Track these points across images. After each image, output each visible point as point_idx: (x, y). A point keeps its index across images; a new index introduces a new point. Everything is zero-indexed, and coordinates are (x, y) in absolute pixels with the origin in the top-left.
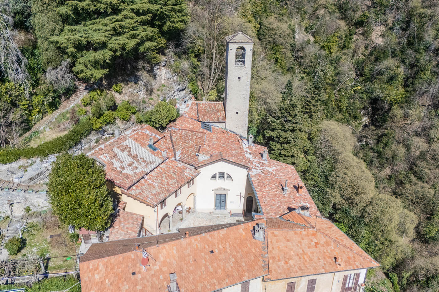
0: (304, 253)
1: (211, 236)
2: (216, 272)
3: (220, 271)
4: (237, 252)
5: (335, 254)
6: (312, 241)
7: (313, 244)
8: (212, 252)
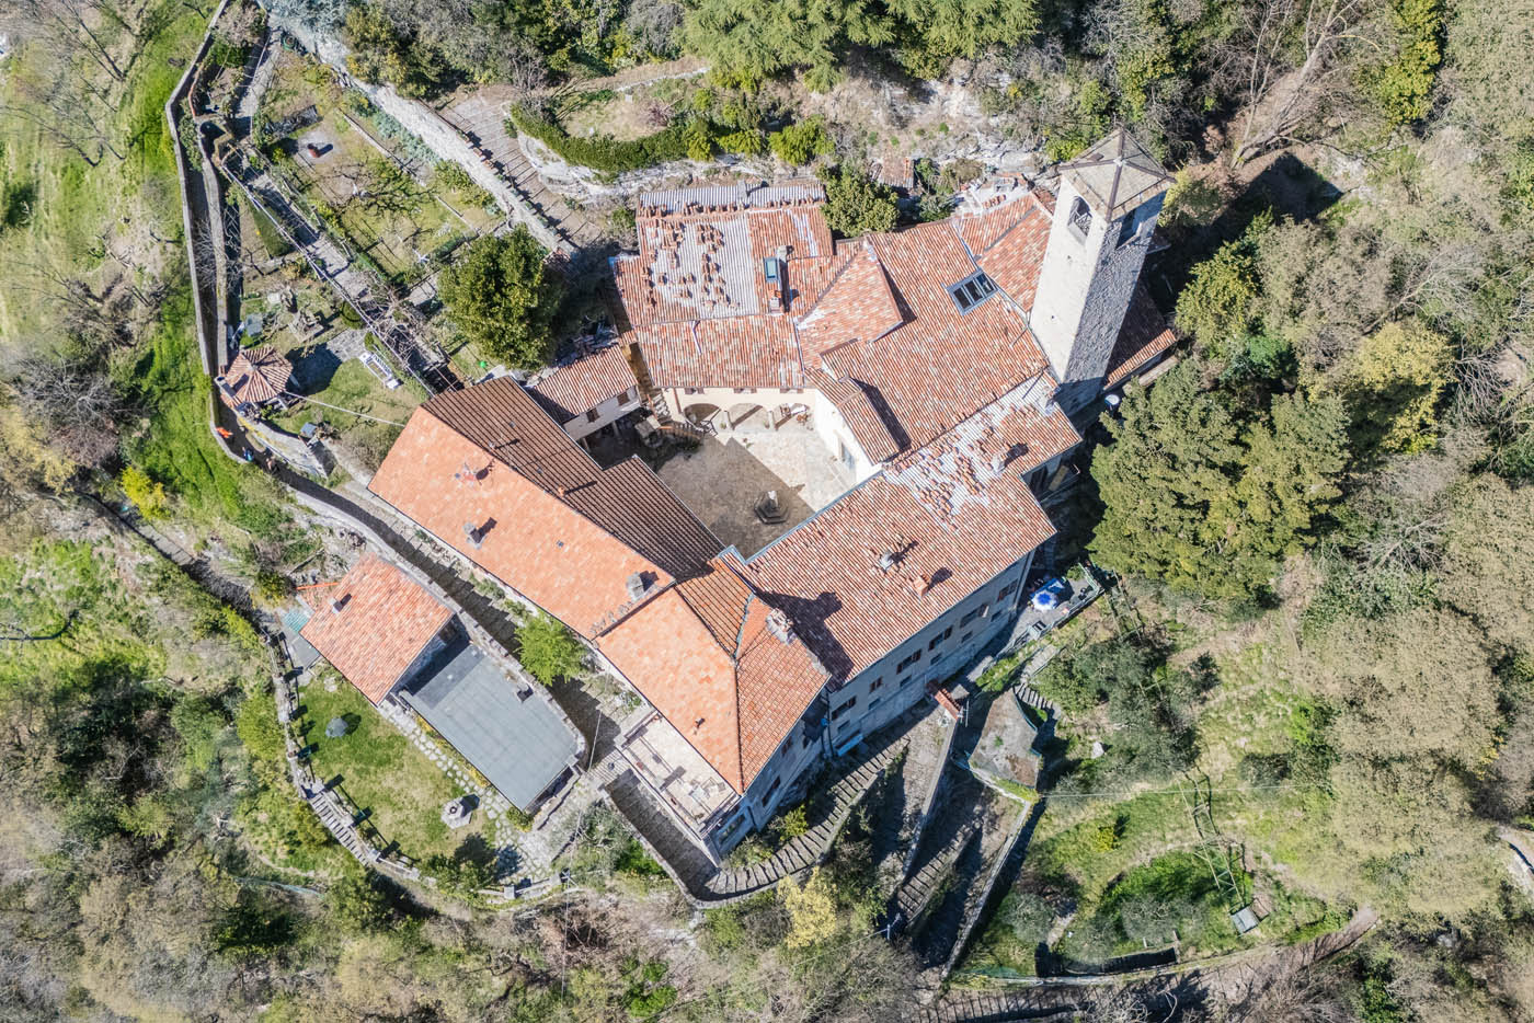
0: (675, 670)
1: (581, 524)
2: (538, 570)
3: (543, 574)
4: (588, 577)
5: (709, 716)
6: (707, 669)
7: (703, 674)
8: (561, 544)
